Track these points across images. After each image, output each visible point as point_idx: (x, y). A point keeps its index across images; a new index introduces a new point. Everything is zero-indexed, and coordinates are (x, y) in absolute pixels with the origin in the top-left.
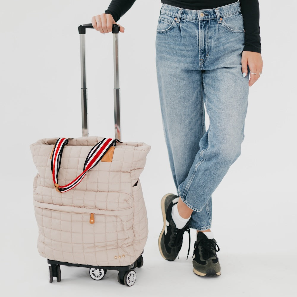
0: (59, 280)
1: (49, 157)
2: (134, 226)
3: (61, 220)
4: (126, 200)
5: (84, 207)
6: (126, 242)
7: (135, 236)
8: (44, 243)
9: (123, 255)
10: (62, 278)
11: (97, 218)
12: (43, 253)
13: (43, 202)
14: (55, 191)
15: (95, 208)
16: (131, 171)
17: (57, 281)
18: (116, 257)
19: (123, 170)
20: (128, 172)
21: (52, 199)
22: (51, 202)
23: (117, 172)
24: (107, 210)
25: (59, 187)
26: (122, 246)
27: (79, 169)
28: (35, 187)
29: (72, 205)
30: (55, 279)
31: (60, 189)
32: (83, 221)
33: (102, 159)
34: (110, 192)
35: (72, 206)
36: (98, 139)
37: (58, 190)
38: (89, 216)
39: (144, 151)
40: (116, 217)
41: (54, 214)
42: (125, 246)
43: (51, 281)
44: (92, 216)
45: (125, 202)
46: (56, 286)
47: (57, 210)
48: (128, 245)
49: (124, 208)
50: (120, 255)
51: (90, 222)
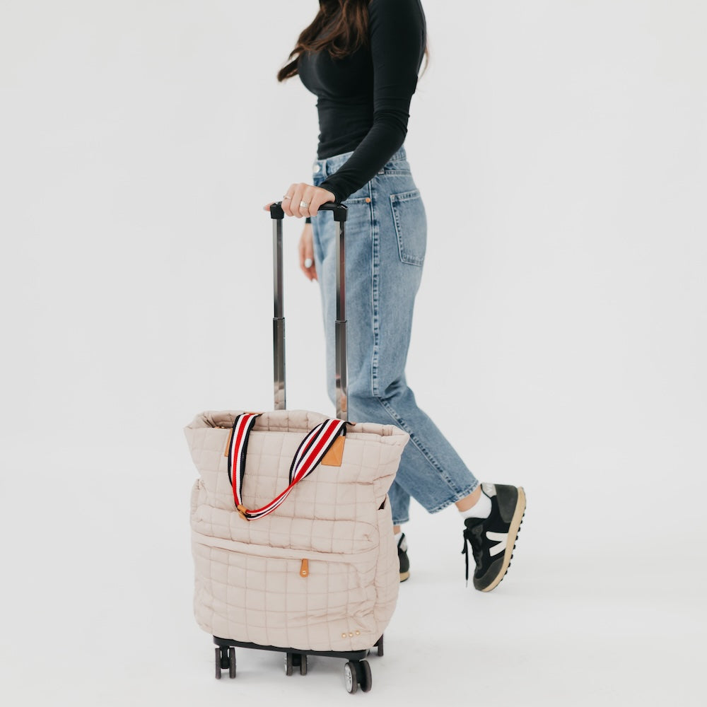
0: (233, 675)
1: (224, 453)
2: (376, 579)
3: (246, 569)
4: (366, 535)
5: (290, 547)
6: (362, 607)
7: (377, 596)
8: (210, 608)
9: (357, 631)
10: (237, 670)
11: (313, 567)
12: (206, 626)
13: (211, 535)
14: (236, 517)
15: (310, 548)
16: (374, 482)
17: (229, 675)
18: (344, 636)
19: (361, 479)
20: (369, 484)
21: (230, 531)
22: (229, 536)
23: (350, 483)
24: (331, 553)
25: (247, 511)
26: (355, 615)
27: (281, 477)
28: (195, 507)
29: (267, 542)
30: (225, 671)
31: (247, 516)
32: (287, 572)
33: (323, 460)
34: (338, 520)
35: (266, 545)
36: (308, 416)
37: (244, 517)
38: (299, 564)
39: (399, 445)
40: (348, 564)
41: (234, 558)
42: (360, 615)
43: (219, 675)
44: (305, 563)
45: (366, 538)
46: (227, 684)
47: (241, 551)
48: (365, 613)
49: (363, 550)
50: (351, 631)
51: (301, 573)
